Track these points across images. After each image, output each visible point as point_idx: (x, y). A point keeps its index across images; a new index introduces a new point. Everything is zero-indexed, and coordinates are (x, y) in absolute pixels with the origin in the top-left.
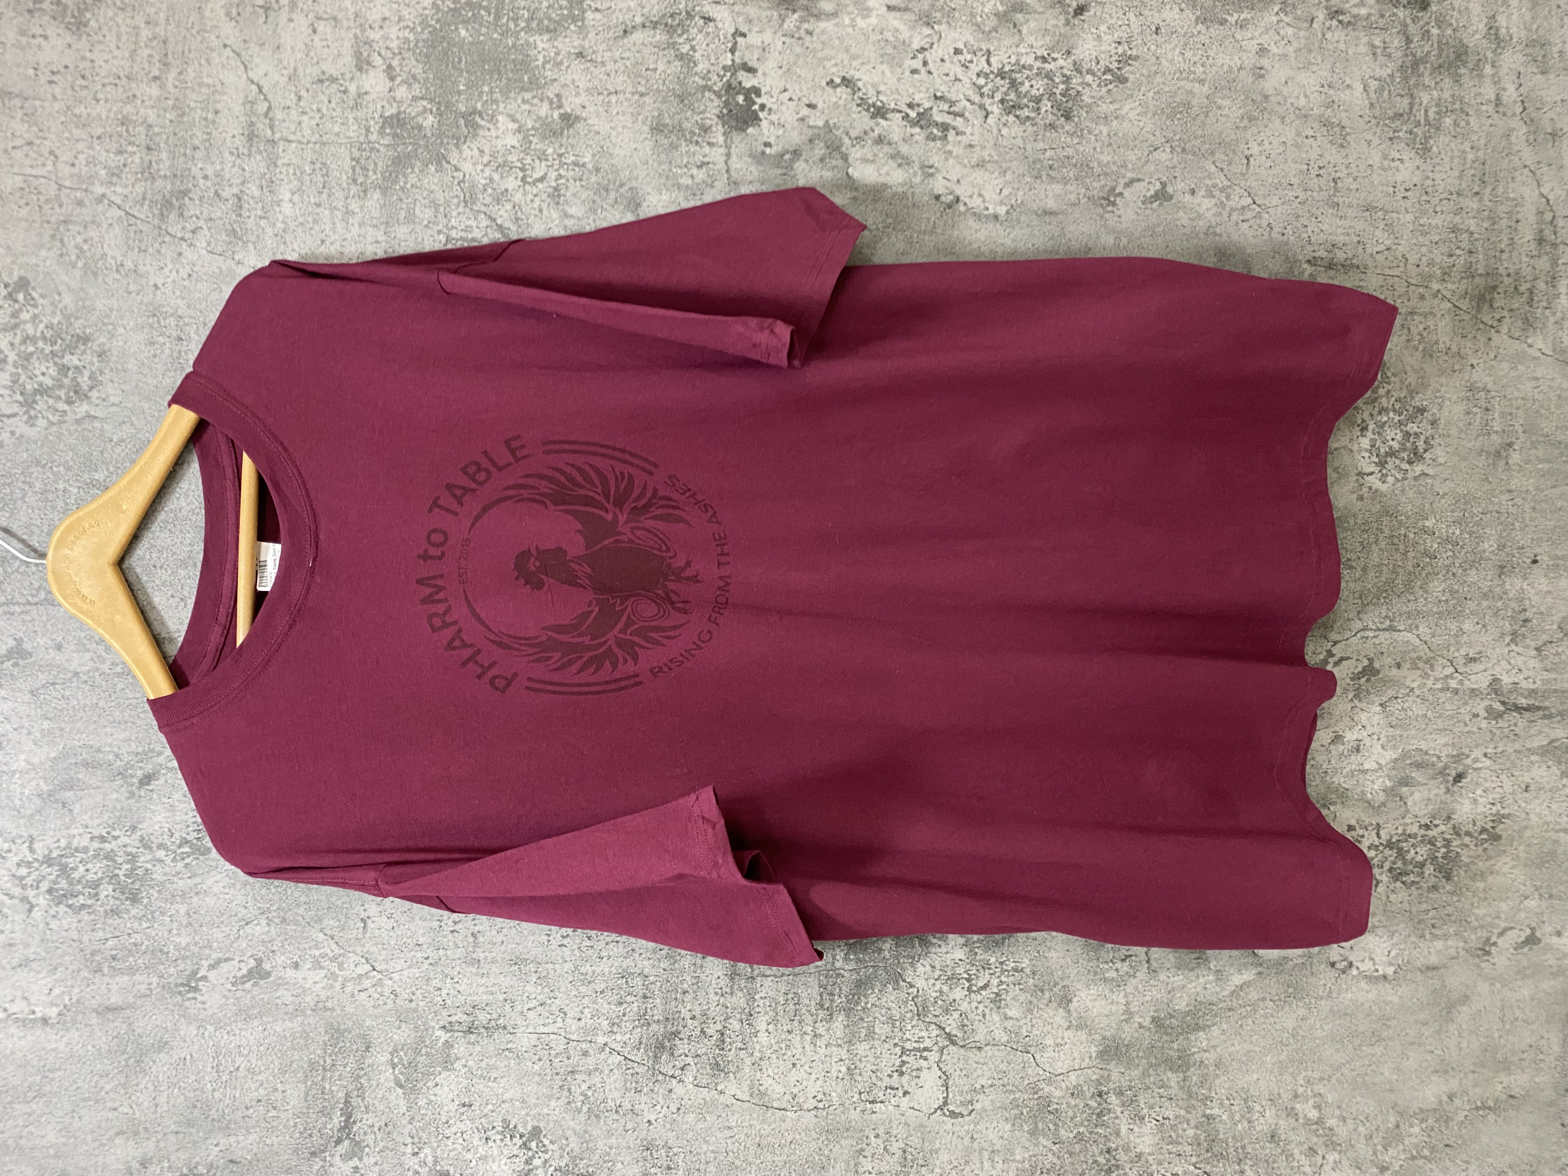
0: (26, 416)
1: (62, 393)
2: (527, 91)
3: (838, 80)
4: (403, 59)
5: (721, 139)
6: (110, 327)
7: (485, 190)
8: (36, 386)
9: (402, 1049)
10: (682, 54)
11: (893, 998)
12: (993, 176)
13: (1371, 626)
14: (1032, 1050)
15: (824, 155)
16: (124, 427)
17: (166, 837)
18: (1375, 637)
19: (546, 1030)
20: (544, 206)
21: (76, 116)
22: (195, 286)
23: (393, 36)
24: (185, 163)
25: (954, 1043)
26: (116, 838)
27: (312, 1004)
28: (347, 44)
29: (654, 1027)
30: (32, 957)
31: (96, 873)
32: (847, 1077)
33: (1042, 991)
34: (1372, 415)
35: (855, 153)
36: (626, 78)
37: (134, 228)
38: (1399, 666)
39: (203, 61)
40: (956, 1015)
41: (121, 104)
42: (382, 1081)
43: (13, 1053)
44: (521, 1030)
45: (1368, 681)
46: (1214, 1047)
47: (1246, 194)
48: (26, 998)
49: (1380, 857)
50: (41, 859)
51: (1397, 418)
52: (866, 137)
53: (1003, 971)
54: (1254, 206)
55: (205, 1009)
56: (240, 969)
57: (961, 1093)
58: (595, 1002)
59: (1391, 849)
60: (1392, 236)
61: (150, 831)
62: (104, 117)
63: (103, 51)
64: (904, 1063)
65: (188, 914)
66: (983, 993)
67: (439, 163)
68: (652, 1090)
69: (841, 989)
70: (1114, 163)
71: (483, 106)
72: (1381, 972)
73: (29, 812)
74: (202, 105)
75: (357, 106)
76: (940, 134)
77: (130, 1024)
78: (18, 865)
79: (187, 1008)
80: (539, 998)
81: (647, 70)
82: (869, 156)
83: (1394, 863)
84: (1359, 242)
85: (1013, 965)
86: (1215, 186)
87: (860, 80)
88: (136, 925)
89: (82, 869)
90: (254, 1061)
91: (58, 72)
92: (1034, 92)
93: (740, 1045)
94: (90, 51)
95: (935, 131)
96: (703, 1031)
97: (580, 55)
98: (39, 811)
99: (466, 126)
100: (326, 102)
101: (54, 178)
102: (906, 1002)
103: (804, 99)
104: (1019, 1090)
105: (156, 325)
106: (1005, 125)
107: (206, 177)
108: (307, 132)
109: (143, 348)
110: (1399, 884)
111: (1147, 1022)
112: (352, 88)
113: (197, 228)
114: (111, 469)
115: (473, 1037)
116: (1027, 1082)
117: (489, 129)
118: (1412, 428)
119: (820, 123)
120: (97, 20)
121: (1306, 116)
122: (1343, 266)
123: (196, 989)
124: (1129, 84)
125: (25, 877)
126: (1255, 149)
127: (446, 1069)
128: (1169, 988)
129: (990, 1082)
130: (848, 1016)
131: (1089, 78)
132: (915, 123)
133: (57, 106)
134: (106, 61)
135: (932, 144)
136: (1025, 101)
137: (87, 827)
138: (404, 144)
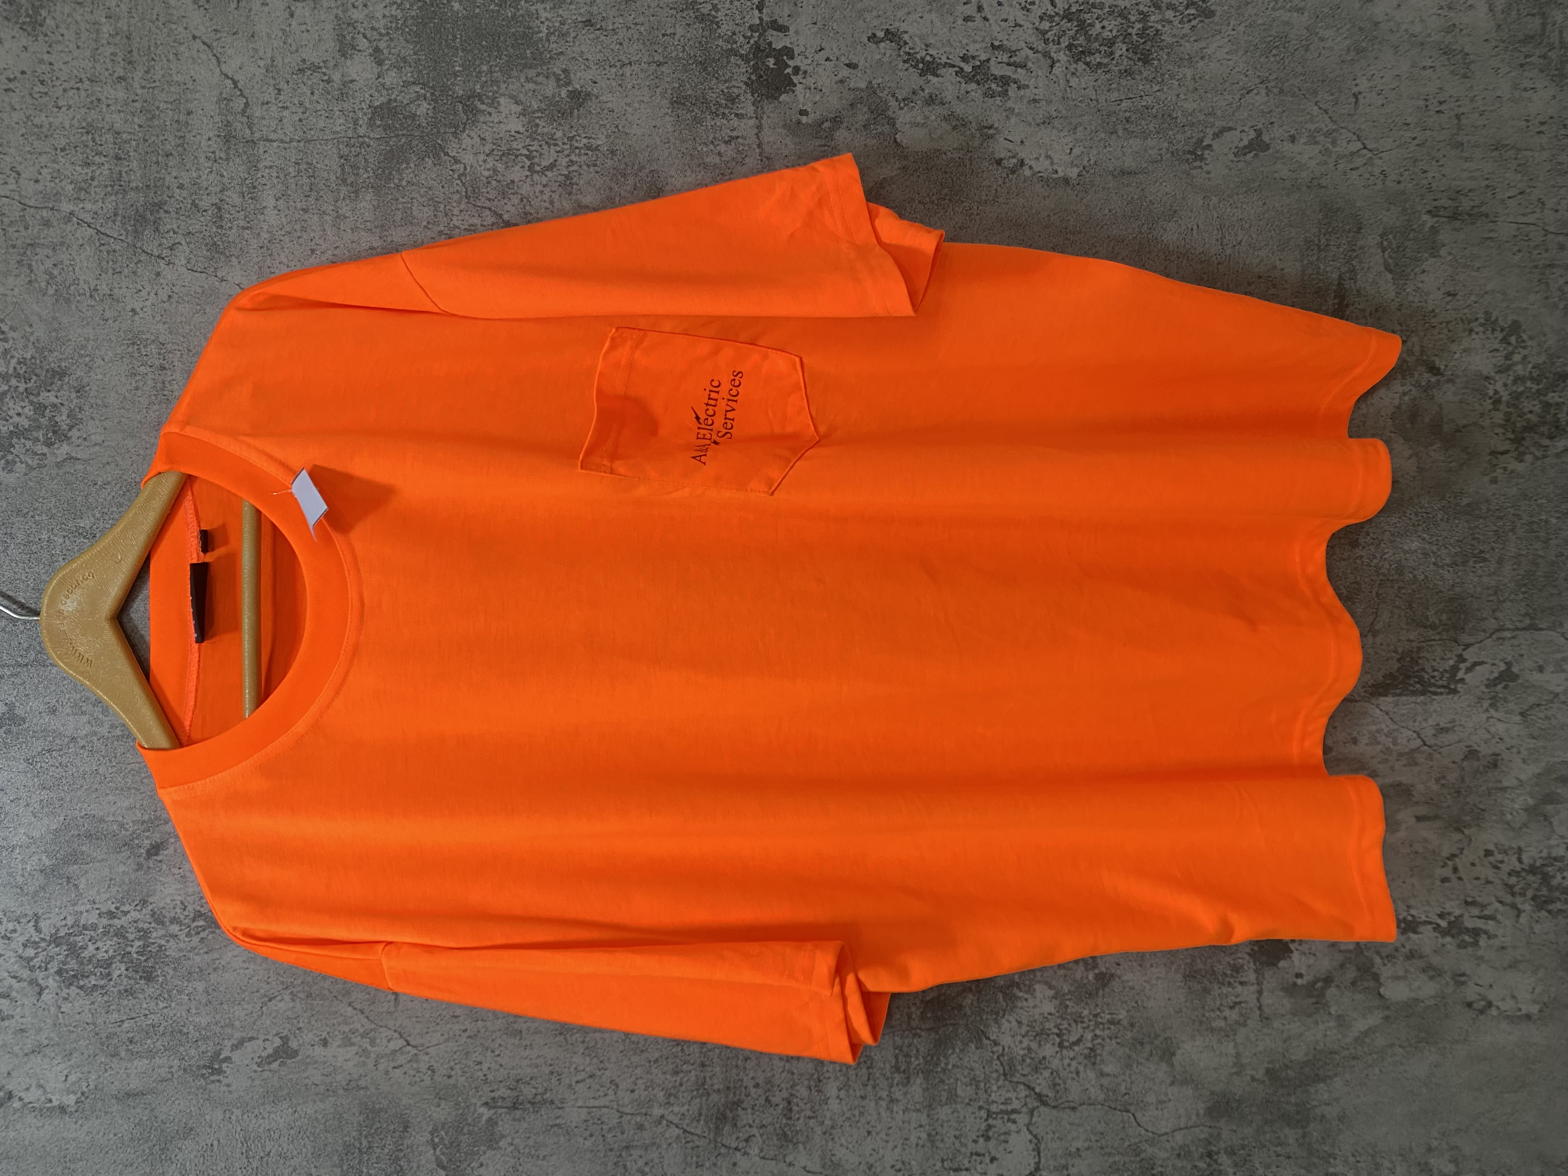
0: (3, 461)
1: (40, 434)
2: (530, 68)
3: (881, 34)
4: (391, 39)
5: (751, 109)
6: (87, 359)
7: (489, 182)
8: (12, 428)
9: (443, 1128)
10: (704, 15)
11: (976, 1058)
12: (1062, 134)
13: (1509, 625)
14: (1132, 1109)
15: (868, 120)
16: (108, 468)
17: (178, 911)
18: (1513, 637)
19: (597, 1103)
20: (556, 197)
21: (37, 126)
22: (176, 307)
23: (379, 15)
24: (157, 172)
25: (1045, 1104)
26: (126, 913)
27: (344, 1083)
28: (328, 27)
29: (714, 1097)
30: (46, 1042)
31: (106, 952)
32: (929, 1144)
33: (1142, 1044)
34: (1505, 385)
35: (904, 117)
36: (641, 47)
37: (106, 247)
38: (1541, 669)
39: (171, 57)
40: (1046, 1073)
41: (83, 111)
42: (423, 1162)
43: (32, 1144)
44: (570, 1104)
45: (1506, 687)
46: (1337, 1100)
47: (1355, 138)
48: (40, 1086)
49: (1522, 884)
50: (48, 938)
51: (1535, 387)
52: (914, 98)
53: (1097, 1024)
54: (1365, 151)
55: (230, 1092)
56: (265, 1049)
57: (1054, 1157)
58: (648, 1073)
59: (1534, 874)
60: (1526, 178)
61: (162, 905)
62: (67, 126)
63: (61, 51)
64: (990, 1127)
65: (207, 992)
66: (1076, 1048)
67: (437, 156)
68: (715, 1165)
69: (918, 1050)
70: (1200, 111)
71: (482, 87)
72: (1524, 1012)
73: (32, 889)
74: (173, 107)
75: (343, 96)
76: (1000, 89)
77: (152, 1110)
78: (25, 946)
79: (211, 1092)
80: (588, 1069)
81: (663, 35)
82: (920, 119)
83: (1537, 890)
84: (1487, 186)
85: (1109, 1017)
86: (1318, 131)
87: (907, 32)
88: (152, 1005)
89: (91, 947)
90: (285, 1146)
91: (15, 78)
92: (1106, 34)
93: (809, 1113)
94: (48, 52)
95: (994, 86)
96: (767, 1100)
97: (588, 23)
98: (43, 888)
99: (465, 111)
100: (309, 92)
101: (17, 197)
102: (991, 1062)
103: (843, 59)
104: (1119, 1153)
105: (136, 355)
106: (1073, 74)
107: (181, 187)
108: (289, 129)
109: (123, 379)
110: (1544, 913)
111: (1260, 1074)
112: (337, 77)
113: (174, 245)
114: (98, 515)
115: (518, 1114)
116: (1127, 1143)
117: (490, 114)
118: (1553, 397)
119: (863, 85)
120: (54, 18)
121: (1422, 44)
122: (1469, 215)
123: (220, 1071)
124: (1216, 19)
125: (32, 959)
126: (1364, 85)
127: (490, 1148)
128: (1285, 1036)
129: (1086, 1145)
130: (926, 1079)
131: (1170, 14)
132: (969, 78)
133: (16, 116)
134: (65, 63)
135: (991, 100)
136: (1097, 44)
137: (95, 903)
138: (397, 136)
